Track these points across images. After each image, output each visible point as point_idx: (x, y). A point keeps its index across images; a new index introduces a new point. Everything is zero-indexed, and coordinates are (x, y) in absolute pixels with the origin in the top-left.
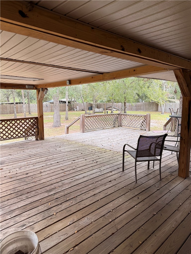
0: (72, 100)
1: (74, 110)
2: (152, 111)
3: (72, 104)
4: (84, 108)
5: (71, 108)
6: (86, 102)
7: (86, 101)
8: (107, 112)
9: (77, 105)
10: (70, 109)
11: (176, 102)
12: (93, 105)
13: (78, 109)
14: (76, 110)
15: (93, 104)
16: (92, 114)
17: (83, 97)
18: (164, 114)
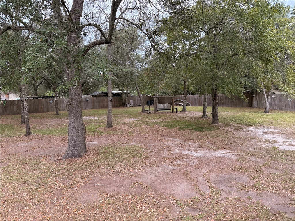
0: (123, 92)
1: (127, 106)
2: (242, 107)
3: (124, 97)
4: (141, 103)
5: (123, 103)
6: (143, 95)
7: (143, 93)
8: (177, 109)
9: (131, 98)
10: (121, 104)
11: (276, 94)
12: (154, 99)
13: (132, 103)
14: (130, 105)
15: (155, 97)
16: (153, 112)
17: (139, 87)
18: (269, 112)
